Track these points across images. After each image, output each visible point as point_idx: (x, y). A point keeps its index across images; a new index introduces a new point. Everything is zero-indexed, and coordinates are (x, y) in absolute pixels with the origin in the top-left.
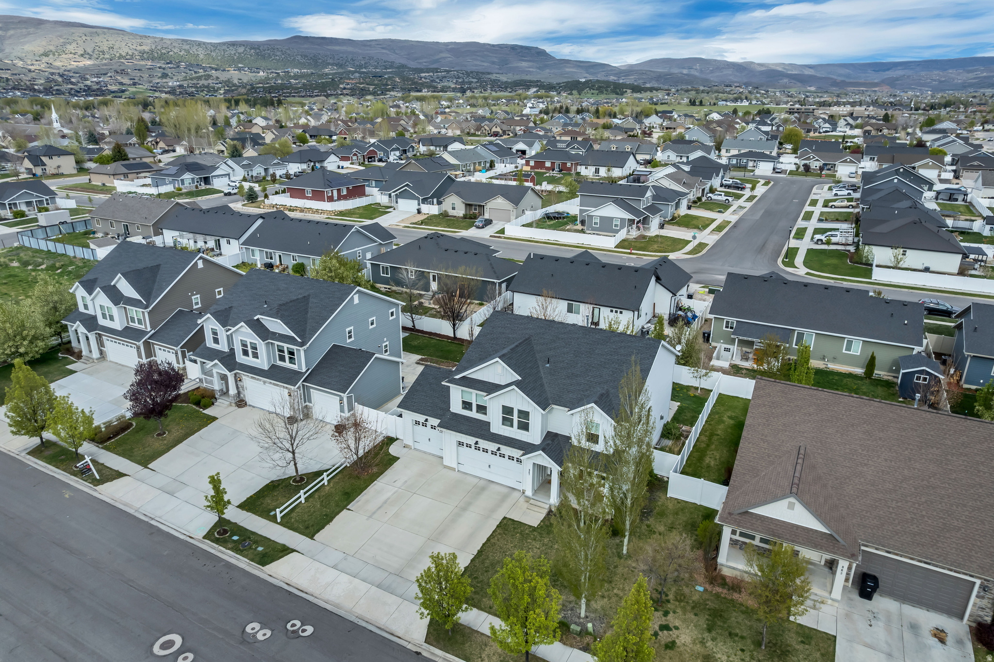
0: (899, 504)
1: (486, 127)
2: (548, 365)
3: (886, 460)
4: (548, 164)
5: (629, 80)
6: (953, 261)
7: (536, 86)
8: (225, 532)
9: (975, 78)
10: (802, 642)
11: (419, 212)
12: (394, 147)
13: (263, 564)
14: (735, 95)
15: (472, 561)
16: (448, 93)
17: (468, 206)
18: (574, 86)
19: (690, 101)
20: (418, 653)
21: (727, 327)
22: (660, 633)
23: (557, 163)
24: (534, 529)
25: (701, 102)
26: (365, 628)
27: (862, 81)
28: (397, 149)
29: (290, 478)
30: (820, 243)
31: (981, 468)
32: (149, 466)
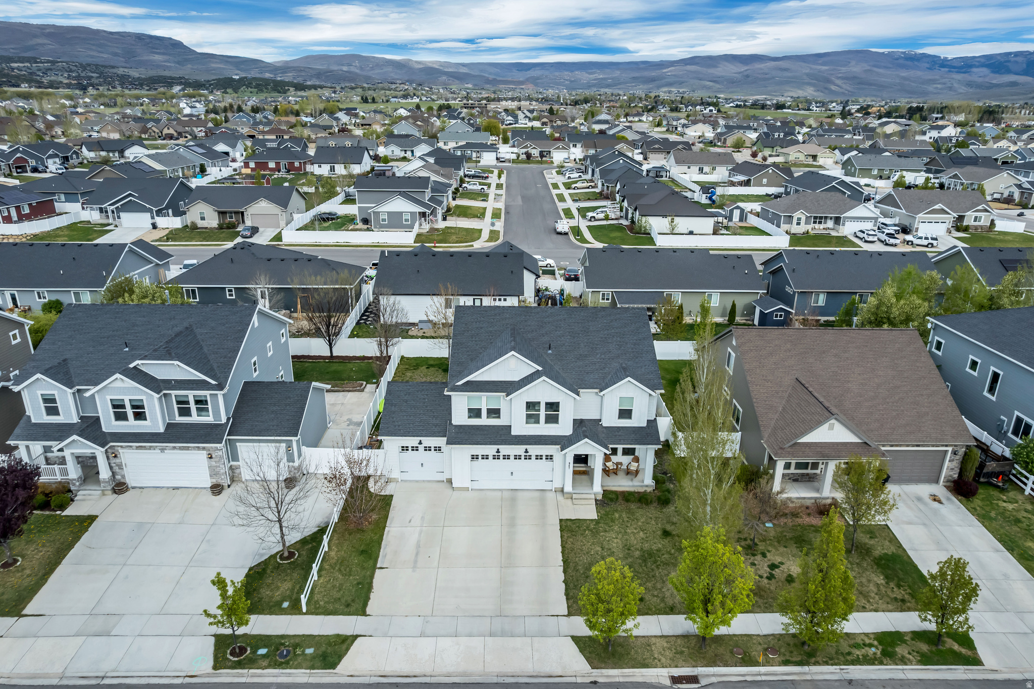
0: (884, 406)
1: (154, 128)
2: (550, 352)
3: (859, 374)
4: (272, 165)
5: (288, 77)
6: (706, 224)
7: (180, 84)
8: (243, 650)
9: (595, 80)
10: (871, 537)
11: (154, 226)
12: (50, 152)
13: (333, 666)
14: (402, 92)
15: (565, 571)
16: (61, 90)
17: (222, 214)
18: (226, 84)
19: (362, 98)
20: (595, 683)
22: (774, 573)
23: (283, 163)
24: (597, 522)
25: (373, 99)
26: (517, 683)
27: (510, 79)
28: (56, 156)
29: (273, 557)
30: (593, 220)
31: (918, 364)
32: (25, 612)
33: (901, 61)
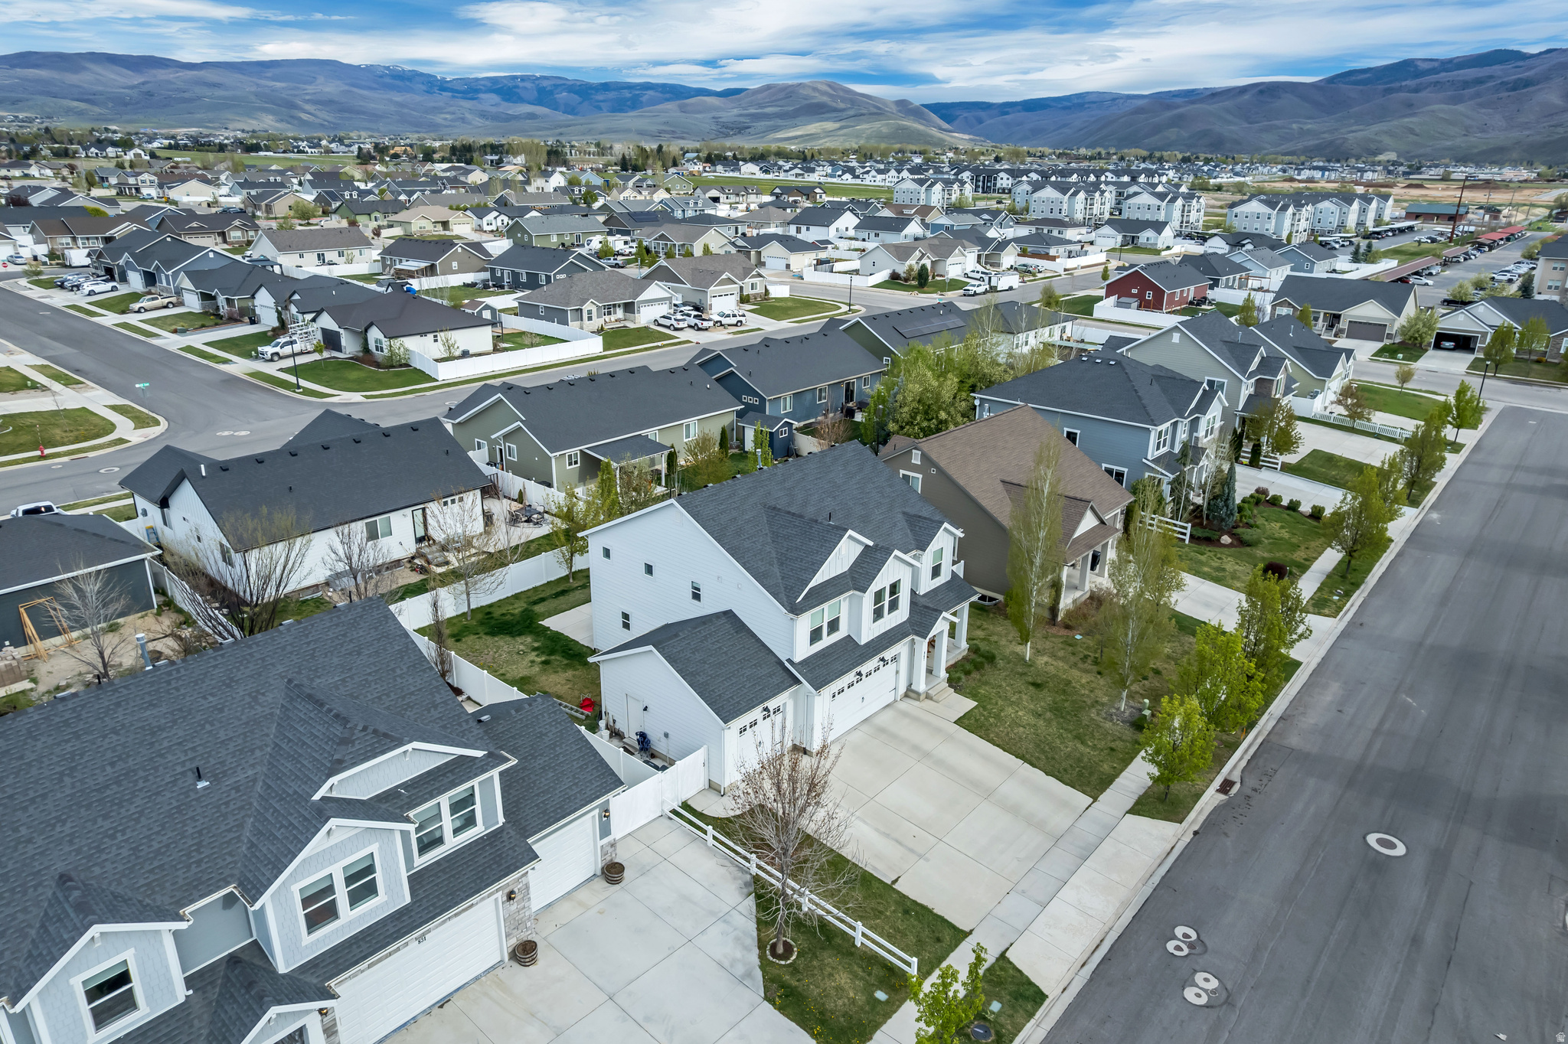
20: (1196, 833)
21: (570, 464)
24: (981, 707)
29: (766, 965)
30: (276, 358)
33: (388, 80)
